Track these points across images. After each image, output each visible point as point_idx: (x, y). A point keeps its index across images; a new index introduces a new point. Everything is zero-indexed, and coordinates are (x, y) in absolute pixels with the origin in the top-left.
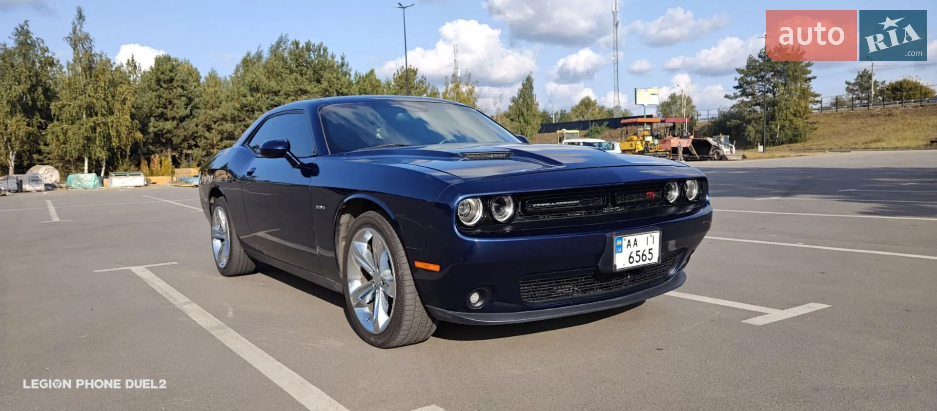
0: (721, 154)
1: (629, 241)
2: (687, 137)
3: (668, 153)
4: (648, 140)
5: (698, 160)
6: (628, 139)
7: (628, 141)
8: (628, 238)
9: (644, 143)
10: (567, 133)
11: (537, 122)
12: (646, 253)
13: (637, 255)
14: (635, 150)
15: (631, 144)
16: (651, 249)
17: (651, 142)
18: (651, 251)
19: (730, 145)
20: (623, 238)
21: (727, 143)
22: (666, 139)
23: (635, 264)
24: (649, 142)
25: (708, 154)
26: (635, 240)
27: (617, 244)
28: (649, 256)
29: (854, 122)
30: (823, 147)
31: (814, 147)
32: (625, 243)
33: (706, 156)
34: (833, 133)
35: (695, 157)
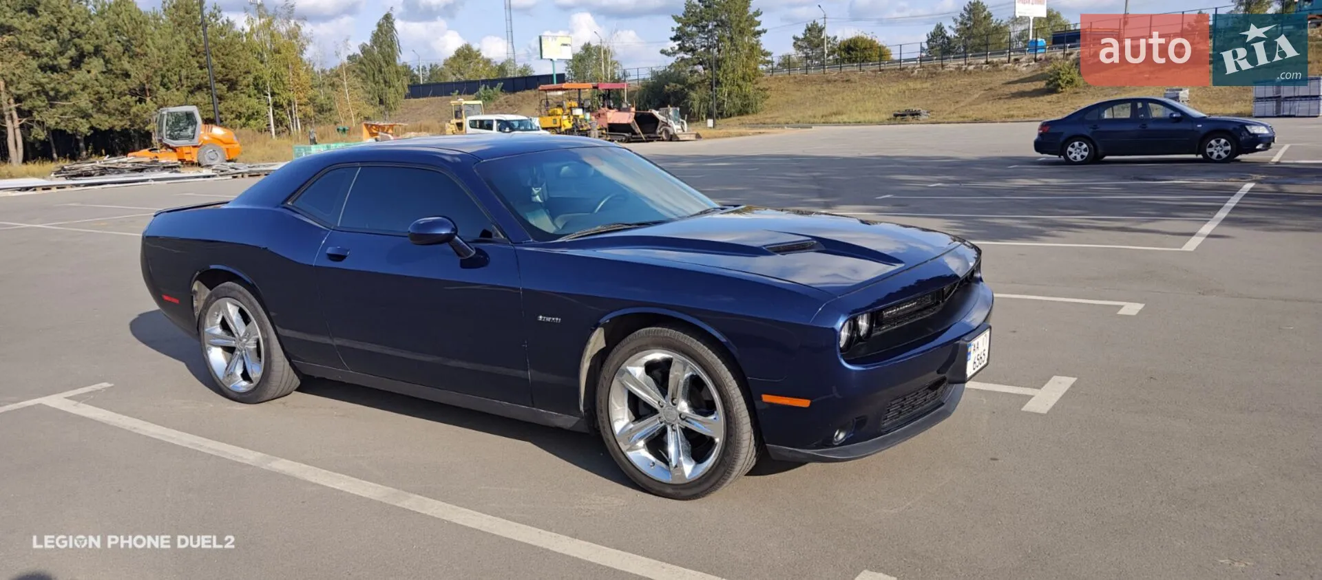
0: (671, 133)
2: (628, 110)
3: (604, 132)
4: (577, 114)
5: (643, 141)
6: (550, 112)
7: (549, 115)
9: (572, 118)
10: (466, 104)
11: (403, 84)
14: (560, 127)
15: (555, 120)
16: (984, 350)
17: (581, 117)
18: (984, 352)
19: (681, 120)
20: (973, 344)
21: (677, 118)
22: (600, 111)
23: (976, 368)
24: (578, 116)
25: (654, 132)
26: (978, 344)
27: (969, 351)
28: (983, 357)
29: (809, 88)
30: (778, 120)
31: (768, 121)
32: (975, 347)
33: (652, 135)
34: (787, 102)
35: (639, 136)
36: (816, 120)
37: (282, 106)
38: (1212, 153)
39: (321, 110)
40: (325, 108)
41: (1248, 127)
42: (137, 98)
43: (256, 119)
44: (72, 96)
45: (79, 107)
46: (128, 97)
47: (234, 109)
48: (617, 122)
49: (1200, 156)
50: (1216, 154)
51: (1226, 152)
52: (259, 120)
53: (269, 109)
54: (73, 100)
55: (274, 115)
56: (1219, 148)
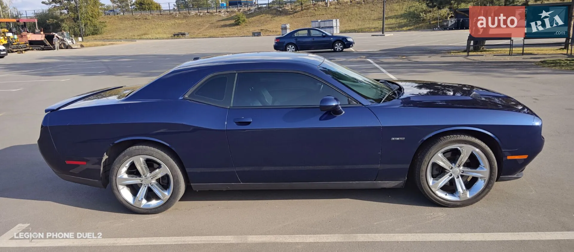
0: (67, 45)
2: (39, 33)
3: (27, 45)
9: (6, 38)
17: (12, 37)
19: (71, 38)
24: (10, 37)
29: (127, 22)
34: (117, 29)
36: (135, 37)
38: (336, 49)
41: (347, 39)
48: (34, 39)
49: (333, 50)
50: (338, 49)
51: (341, 48)
56: (339, 47)
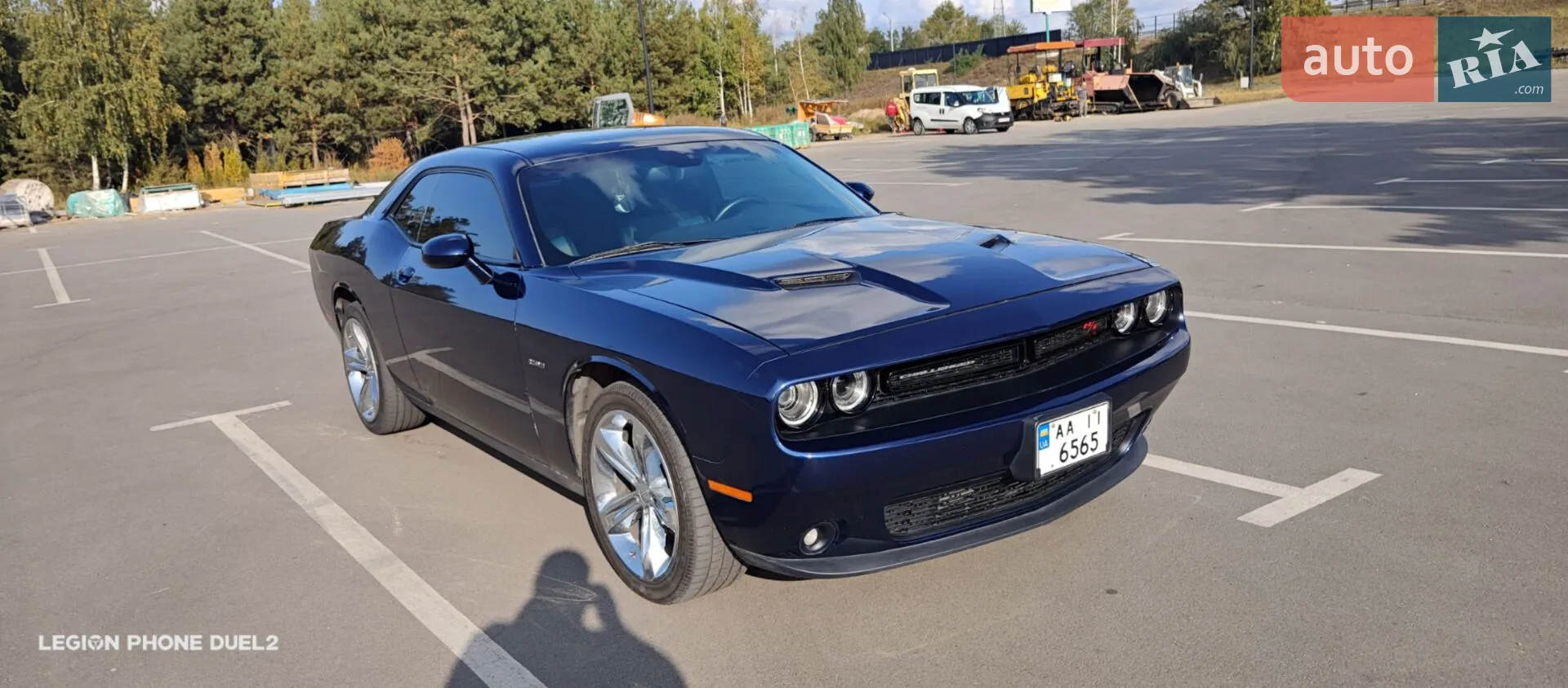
0: (1179, 98)
1: (1060, 428)
2: (1121, 72)
4: (1055, 80)
5: (1139, 111)
6: (1021, 79)
7: (1021, 83)
8: (1057, 423)
9: (1047, 85)
10: (917, 74)
11: (864, 53)
12: (1088, 440)
13: (1073, 447)
14: (1033, 98)
15: (1026, 89)
16: (1096, 433)
18: (1095, 436)
20: (1051, 425)
21: (1188, 78)
23: (1070, 462)
24: (1056, 83)
25: (1156, 99)
26: (1070, 424)
27: (1041, 436)
28: (1092, 445)
32: (1053, 431)
33: (1154, 103)
35: (1134, 105)
37: (733, 86)
39: (774, 88)
40: (777, 86)
42: (582, 88)
43: (707, 103)
44: (521, 88)
45: (526, 99)
46: (573, 87)
47: (679, 93)
48: (1105, 88)
52: (710, 103)
53: (720, 91)
54: (521, 93)
55: (725, 98)
